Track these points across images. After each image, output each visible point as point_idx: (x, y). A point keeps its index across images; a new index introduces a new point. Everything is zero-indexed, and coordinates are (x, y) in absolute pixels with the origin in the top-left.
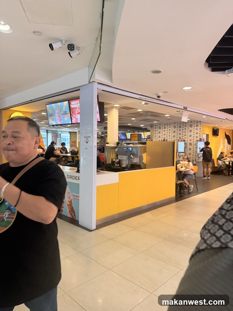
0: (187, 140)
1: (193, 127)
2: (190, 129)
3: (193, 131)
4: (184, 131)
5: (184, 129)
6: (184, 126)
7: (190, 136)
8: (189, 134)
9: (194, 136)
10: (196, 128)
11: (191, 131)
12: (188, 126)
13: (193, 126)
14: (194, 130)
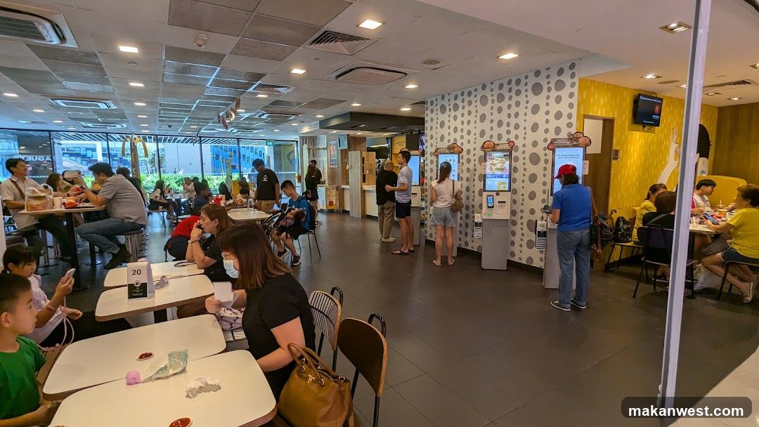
0: (524, 146)
1: (545, 92)
2: (534, 100)
3: (543, 109)
4: (514, 110)
5: (513, 102)
6: (513, 94)
7: (535, 127)
8: (532, 119)
9: (547, 126)
10: (554, 94)
11: (536, 109)
12: (526, 90)
13: (545, 87)
14: (547, 104)
